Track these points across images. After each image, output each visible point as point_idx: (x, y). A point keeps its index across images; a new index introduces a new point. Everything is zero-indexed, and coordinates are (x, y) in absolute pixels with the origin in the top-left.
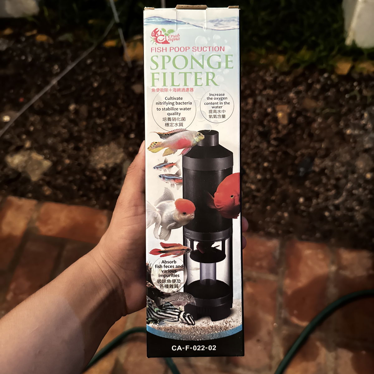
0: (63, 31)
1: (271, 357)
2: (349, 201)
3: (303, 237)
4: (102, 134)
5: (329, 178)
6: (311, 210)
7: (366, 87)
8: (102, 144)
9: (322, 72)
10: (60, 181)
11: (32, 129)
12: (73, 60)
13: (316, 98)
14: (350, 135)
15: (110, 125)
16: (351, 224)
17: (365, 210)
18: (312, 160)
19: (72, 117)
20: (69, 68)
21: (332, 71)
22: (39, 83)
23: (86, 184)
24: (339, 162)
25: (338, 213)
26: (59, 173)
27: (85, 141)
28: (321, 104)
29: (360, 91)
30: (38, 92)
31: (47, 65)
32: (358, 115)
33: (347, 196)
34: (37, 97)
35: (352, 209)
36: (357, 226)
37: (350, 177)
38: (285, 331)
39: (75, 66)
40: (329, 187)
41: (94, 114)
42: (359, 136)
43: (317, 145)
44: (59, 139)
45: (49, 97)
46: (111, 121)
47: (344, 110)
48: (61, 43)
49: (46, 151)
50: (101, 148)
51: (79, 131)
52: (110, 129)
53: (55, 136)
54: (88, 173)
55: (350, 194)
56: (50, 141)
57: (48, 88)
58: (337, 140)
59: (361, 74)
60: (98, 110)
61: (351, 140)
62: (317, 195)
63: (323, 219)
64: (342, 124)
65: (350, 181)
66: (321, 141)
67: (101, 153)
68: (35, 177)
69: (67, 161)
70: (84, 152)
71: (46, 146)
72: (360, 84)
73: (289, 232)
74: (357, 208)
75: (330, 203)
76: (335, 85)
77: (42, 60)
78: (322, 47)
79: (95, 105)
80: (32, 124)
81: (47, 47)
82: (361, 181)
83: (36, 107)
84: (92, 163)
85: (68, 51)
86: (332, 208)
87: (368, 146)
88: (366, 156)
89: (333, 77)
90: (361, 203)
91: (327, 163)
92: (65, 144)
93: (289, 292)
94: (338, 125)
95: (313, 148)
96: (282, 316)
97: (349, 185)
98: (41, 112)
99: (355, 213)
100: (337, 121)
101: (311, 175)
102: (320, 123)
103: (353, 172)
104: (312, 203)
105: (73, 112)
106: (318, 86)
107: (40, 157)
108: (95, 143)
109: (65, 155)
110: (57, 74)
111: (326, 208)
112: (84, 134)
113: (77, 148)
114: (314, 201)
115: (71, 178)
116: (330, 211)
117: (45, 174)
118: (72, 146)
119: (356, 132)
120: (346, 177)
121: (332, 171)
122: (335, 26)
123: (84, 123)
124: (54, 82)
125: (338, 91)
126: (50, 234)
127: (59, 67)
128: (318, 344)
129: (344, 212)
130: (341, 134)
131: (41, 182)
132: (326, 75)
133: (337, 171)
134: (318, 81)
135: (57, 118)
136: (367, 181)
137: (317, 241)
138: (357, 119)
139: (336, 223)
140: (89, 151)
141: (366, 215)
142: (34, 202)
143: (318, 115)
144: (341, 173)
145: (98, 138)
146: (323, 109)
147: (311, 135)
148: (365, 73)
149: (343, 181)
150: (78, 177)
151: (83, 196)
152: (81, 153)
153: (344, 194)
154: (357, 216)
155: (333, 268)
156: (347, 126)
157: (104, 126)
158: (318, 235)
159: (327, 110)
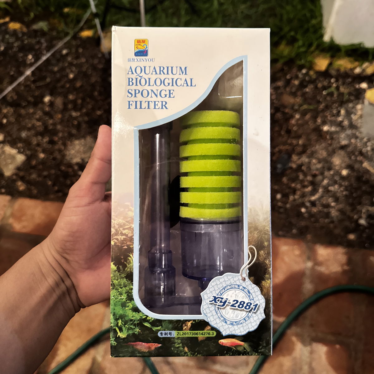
0: (37, 19)
2: (325, 198)
3: (280, 233)
4: (78, 127)
5: (305, 175)
6: (288, 206)
7: (344, 84)
8: (78, 137)
9: (301, 67)
10: (34, 176)
11: (5, 121)
12: (48, 50)
13: (294, 94)
14: (327, 132)
15: (86, 119)
16: (327, 221)
17: (341, 206)
18: (290, 157)
19: (47, 109)
20: (44, 58)
21: (311, 67)
22: (12, 73)
23: (61, 179)
24: (316, 158)
25: (315, 210)
26: (34, 167)
27: (60, 135)
28: (299, 100)
29: (338, 88)
30: (11, 83)
31: (21, 55)
32: (335, 112)
33: (324, 192)
34: (10, 88)
35: (328, 206)
36: (332, 222)
37: (326, 173)
39: (50, 56)
40: (306, 183)
41: (70, 106)
42: (336, 132)
43: (295, 142)
44: (33, 132)
45: (22, 88)
46: (87, 114)
47: (322, 106)
48: (36, 31)
49: (20, 145)
50: (77, 142)
51: (54, 124)
52: (87, 122)
53: (29, 129)
54: (63, 168)
55: (327, 190)
56: (24, 134)
57: (21, 79)
58: (314, 137)
59: (338, 70)
60: (74, 102)
61: (328, 137)
62: (294, 191)
63: (299, 215)
64: (319, 120)
65: (326, 177)
66: (299, 137)
67: (77, 147)
68: (8, 172)
69: (42, 156)
70: (59, 146)
71: (20, 140)
72: (337, 81)
74: (333, 204)
75: (306, 199)
76: (312, 81)
77: (15, 49)
78: (300, 43)
79: (71, 97)
80: (5, 116)
81: (20, 35)
82: (337, 178)
83: (9, 98)
84: (68, 158)
85: (43, 41)
86: (308, 204)
87: (344, 142)
88: (342, 153)
89: (311, 73)
90: (337, 200)
91: (305, 159)
92: (40, 138)
94: (315, 121)
95: (291, 144)
97: (325, 182)
98: (15, 104)
99: (331, 210)
100: (315, 118)
101: (288, 172)
102: (298, 120)
103: (330, 169)
104: (289, 199)
105: (48, 104)
106: (296, 82)
107: (14, 151)
108: (71, 137)
109: (39, 149)
110: (31, 65)
111: (303, 205)
112: (59, 127)
113: (52, 142)
114: (291, 198)
115: (45, 173)
116: (306, 207)
117: (19, 169)
118: (46, 139)
119: (333, 129)
120: (322, 174)
121: (309, 168)
122: (314, 22)
123: (60, 116)
124: (28, 72)
125: (316, 87)
126: (24, 230)
127: (33, 57)
128: (294, 339)
129: (320, 208)
130: (318, 130)
131: (14, 177)
132: (304, 71)
133: (313, 167)
134: (297, 77)
135: (31, 111)
136: (343, 178)
137: (293, 237)
138: (334, 116)
139: (313, 219)
140: (65, 145)
141: (341, 211)
142: (8, 198)
143: (296, 111)
144: (317, 169)
145: (74, 131)
146: (301, 105)
147: (289, 132)
148: (342, 70)
149: (319, 178)
150: (53, 172)
151: (58, 191)
152: (56, 147)
153: (321, 190)
154: (333, 212)
155: (309, 264)
156: (324, 123)
157: (80, 119)
158: (294, 231)
159: (305, 107)
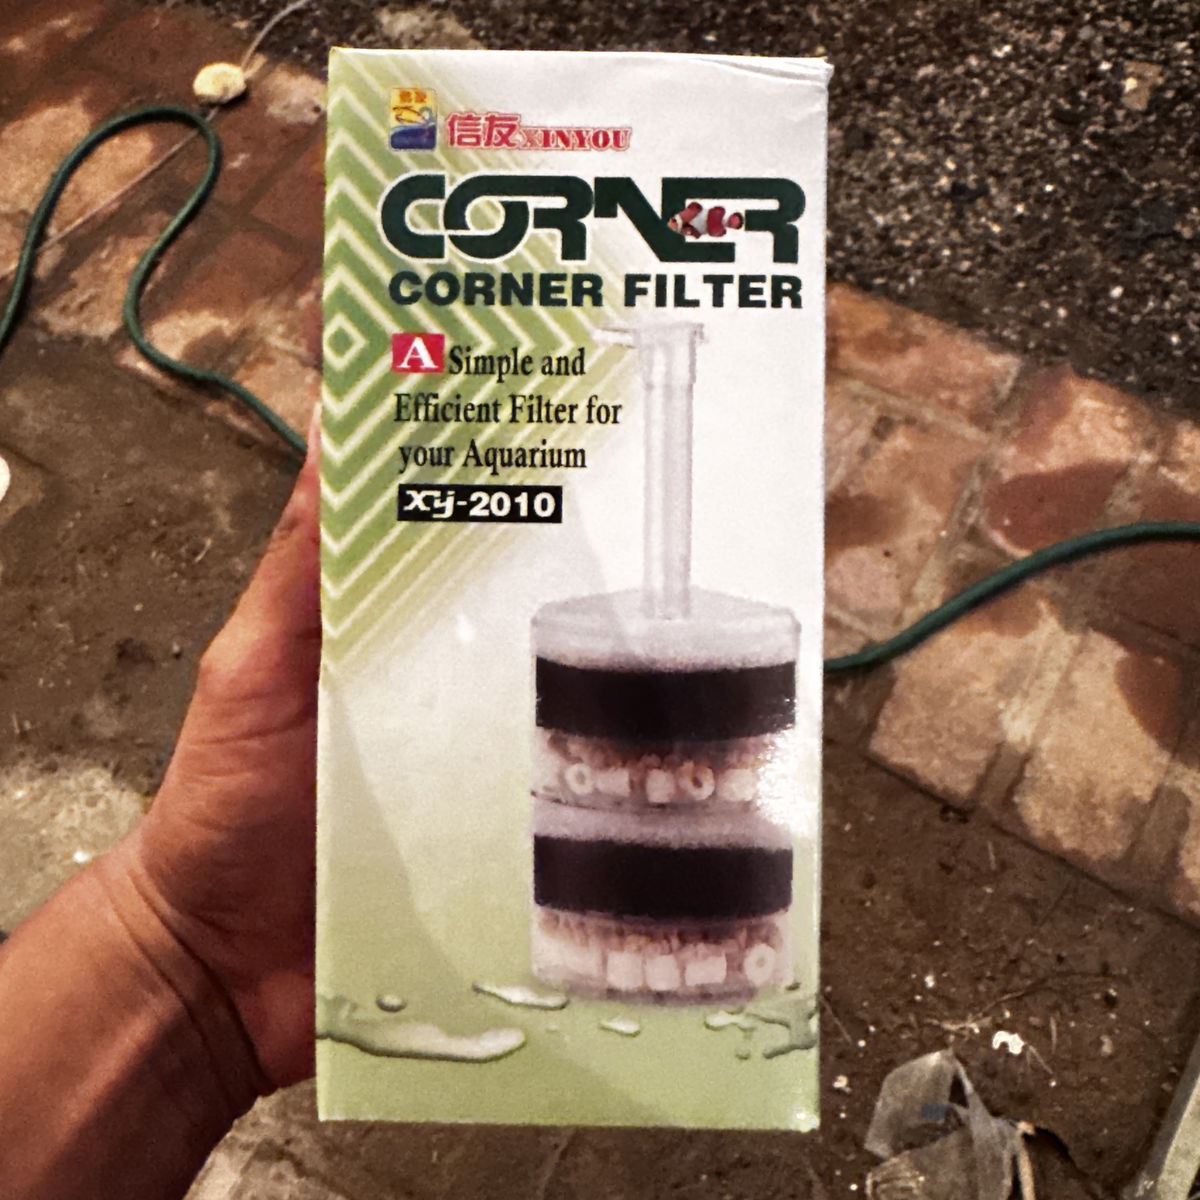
1: (908, 597)
4: (634, 16)
18: (1184, 207)
27: (585, 22)
38: (965, 553)
49: (480, 22)
52: (657, 11)
62: (1165, 292)
71: (486, 11)
73: (1057, 352)
75: (1194, 317)
86: (1193, 327)
92: (533, 17)
93: (1007, 475)
96: (970, 521)
101: (1166, 242)
104: (1144, 304)
107: (463, 32)
111: (1178, 327)
116: (1185, 334)
118: (547, 24)
155: (1147, 458)
158: (1132, 378)
